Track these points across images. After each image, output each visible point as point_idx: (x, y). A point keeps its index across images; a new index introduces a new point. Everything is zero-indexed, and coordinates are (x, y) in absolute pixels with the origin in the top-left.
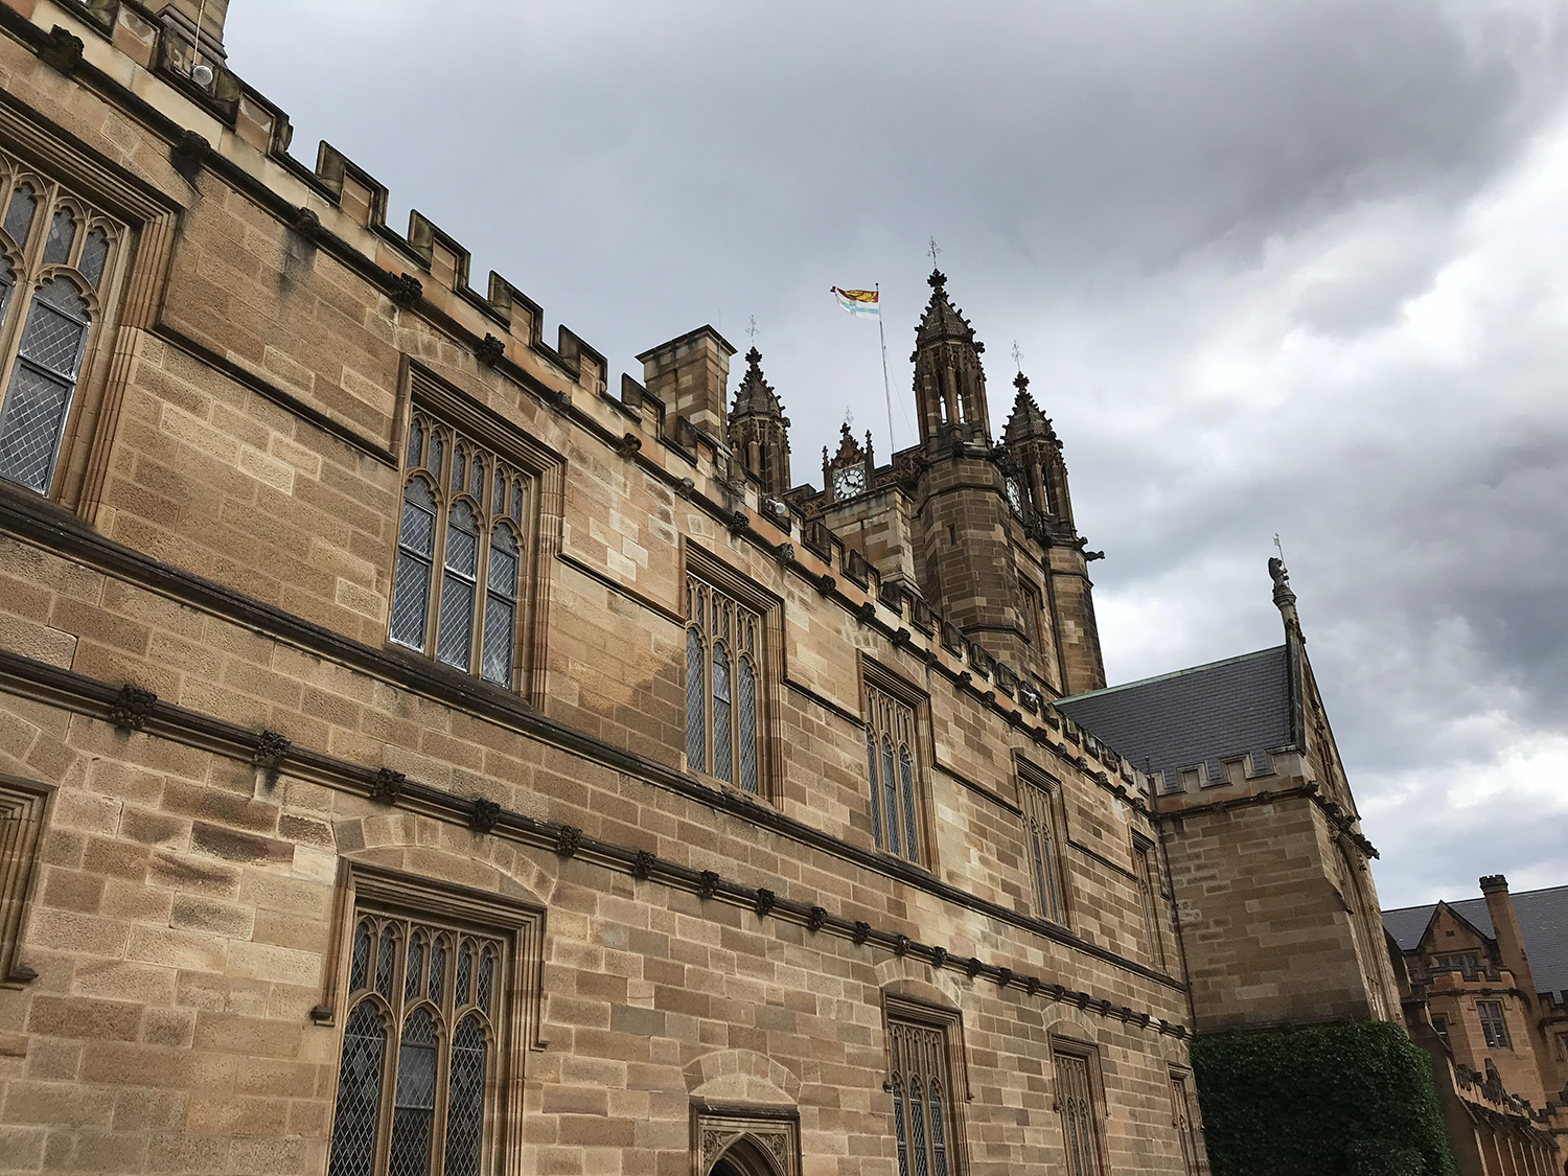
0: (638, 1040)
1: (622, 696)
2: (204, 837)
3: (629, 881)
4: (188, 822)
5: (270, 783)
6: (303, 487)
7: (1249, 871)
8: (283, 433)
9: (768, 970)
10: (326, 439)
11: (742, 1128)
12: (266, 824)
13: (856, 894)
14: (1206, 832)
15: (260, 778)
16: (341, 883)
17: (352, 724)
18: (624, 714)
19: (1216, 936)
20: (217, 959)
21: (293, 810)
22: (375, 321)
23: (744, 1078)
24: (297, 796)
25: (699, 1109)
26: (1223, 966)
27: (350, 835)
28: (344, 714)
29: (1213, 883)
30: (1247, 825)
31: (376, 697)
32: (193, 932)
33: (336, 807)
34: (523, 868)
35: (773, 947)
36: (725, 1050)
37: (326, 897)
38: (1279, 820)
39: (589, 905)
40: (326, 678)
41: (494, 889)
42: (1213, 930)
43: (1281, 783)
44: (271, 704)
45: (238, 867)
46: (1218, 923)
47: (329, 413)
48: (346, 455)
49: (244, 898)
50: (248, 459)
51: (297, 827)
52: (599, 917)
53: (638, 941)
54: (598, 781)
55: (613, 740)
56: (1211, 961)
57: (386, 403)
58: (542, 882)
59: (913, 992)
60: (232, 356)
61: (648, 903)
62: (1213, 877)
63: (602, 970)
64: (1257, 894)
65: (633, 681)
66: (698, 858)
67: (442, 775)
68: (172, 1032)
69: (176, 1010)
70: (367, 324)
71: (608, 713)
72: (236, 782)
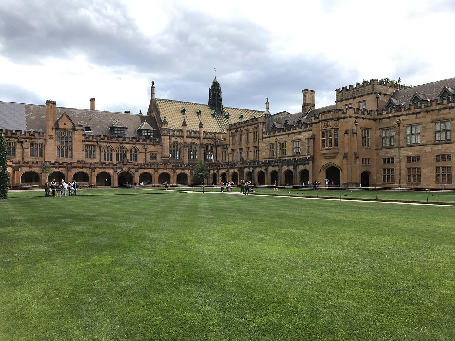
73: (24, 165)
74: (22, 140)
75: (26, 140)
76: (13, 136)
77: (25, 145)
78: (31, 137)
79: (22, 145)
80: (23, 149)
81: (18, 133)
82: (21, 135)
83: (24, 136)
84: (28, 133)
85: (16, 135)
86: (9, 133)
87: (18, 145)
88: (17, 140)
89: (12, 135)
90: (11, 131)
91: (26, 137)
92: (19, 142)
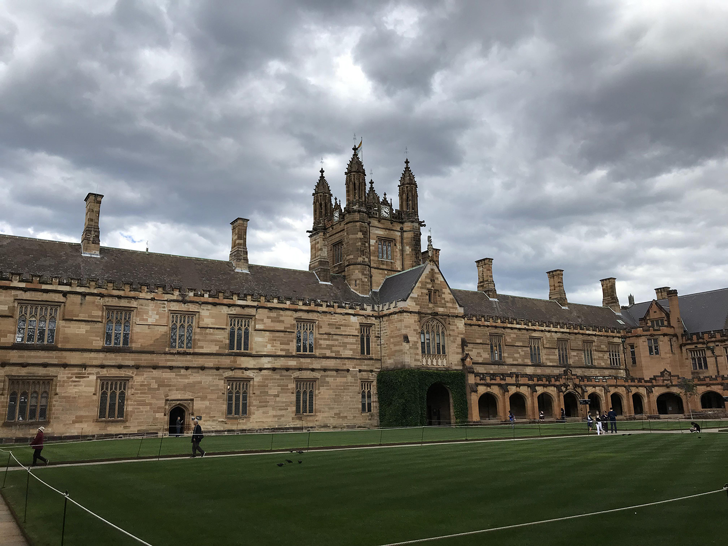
0: (154, 392)
1: (152, 342)
2: (76, 377)
3: (153, 370)
4: (74, 376)
5: (85, 370)
6: (87, 331)
7: (392, 331)
8: (83, 325)
9: (189, 378)
10: (90, 323)
11: (178, 402)
12: (85, 374)
13: (218, 361)
14: (387, 321)
15: (84, 369)
16: (97, 379)
17: (97, 359)
18: (151, 345)
19: (386, 347)
20: (79, 390)
21: (89, 372)
22: (98, 302)
23: (180, 395)
24: (89, 370)
25: (167, 400)
26: (386, 355)
27: (98, 373)
28: (96, 359)
29: (386, 334)
30: (393, 320)
31: (101, 355)
32: (76, 387)
33: (95, 370)
34: (129, 372)
35: (190, 374)
36: (175, 391)
37: (95, 381)
38: (397, 318)
39: (143, 375)
40: (93, 355)
41: (123, 376)
42: (386, 346)
43: (398, 309)
44: (84, 360)
45: (81, 380)
46: (387, 344)
47: (90, 319)
48: (94, 324)
49: (83, 383)
50: (78, 331)
51: (89, 374)
52: (145, 376)
53: (153, 378)
54: (144, 357)
55: (149, 350)
56: (385, 353)
57: (100, 313)
58: (133, 373)
59: (236, 376)
60: (74, 318)
61: (156, 373)
62: (386, 333)
63: (146, 383)
64: (392, 337)
65: (154, 339)
66: (169, 364)
67: (113, 363)
68: (75, 398)
69: (75, 395)
70: (96, 303)
71: (148, 346)
72: (80, 370)
73: (699, 383)
74: (711, 345)
75: (717, 344)
76: (701, 340)
77: (718, 351)
78: (722, 338)
79: (713, 353)
80: (716, 358)
81: (706, 336)
82: (709, 338)
83: (713, 339)
84: (718, 333)
85: (703, 339)
86: (695, 337)
87: (709, 353)
88: (705, 346)
89: (698, 339)
90: (697, 334)
91: (717, 339)
92: (708, 348)
